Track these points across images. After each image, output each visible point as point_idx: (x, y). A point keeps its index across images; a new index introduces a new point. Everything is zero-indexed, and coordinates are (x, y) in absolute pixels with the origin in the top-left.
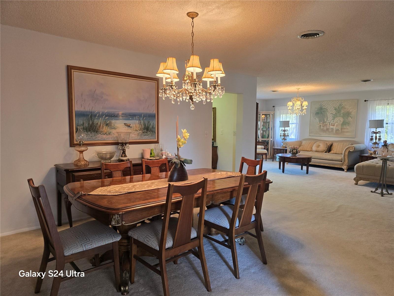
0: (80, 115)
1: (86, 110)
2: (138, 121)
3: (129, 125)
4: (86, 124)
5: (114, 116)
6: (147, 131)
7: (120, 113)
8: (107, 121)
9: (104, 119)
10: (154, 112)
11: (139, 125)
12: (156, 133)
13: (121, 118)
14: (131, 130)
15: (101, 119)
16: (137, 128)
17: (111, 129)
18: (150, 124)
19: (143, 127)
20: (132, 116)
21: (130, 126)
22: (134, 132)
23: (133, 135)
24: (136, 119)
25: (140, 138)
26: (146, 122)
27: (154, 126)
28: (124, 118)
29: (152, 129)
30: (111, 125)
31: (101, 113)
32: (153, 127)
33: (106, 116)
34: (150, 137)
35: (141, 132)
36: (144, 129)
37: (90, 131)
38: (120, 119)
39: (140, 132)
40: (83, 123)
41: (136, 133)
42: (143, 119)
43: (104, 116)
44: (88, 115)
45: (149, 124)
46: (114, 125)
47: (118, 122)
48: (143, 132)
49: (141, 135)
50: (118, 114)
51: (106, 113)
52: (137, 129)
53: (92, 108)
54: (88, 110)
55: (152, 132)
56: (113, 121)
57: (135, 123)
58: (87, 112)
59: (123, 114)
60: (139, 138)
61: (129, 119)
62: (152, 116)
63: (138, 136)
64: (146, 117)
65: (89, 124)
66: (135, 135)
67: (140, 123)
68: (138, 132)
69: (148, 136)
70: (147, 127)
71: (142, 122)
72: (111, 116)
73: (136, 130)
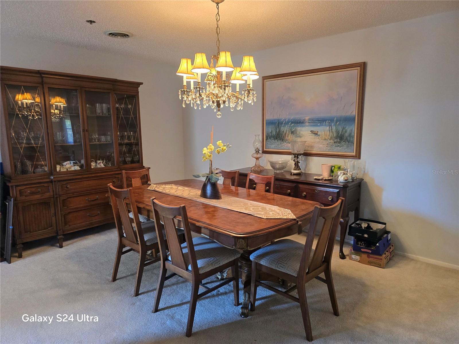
0: (270, 123)
1: (275, 118)
2: (328, 128)
3: (316, 132)
4: (274, 132)
5: (299, 122)
6: (340, 140)
7: (307, 118)
8: (292, 128)
9: (290, 126)
10: (354, 113)
11: (330, 133)
12: (354, 144)
13: (307, 124)
14: (318, 139)
15: (286, 126)
16: (327, 136)
17: (297, 137)
18: (346, 132)
19: (335, 135)
20: (321, 121)
21: (317, 134)
22: (323, 142)
23: (321, 146)
24: (325, 125)
25: (330, 149)
26: (340, 129)
27: (352, 134)
28: (311, 124)
29: (348, 138)
30: (296, 133)
31: (287, 120)
32: (350, 135)
33: (292, 123)
34: (345, 149)
35: (332, 141)
36: (336, 138)
37: (276, 139)
38: (308, 126)
39: (330, 141)
40: (272, 131)
41: (325, 142)
42: (335, 125)
43: (290, 123)
44: (275, 123)
45: (344, 130)
46: (300, 133)
47: (303, 129)
48: (335, 142)
49: (331, 146)
50: (304, 120)
51: (292, 119)
52: (327, 138)
53: (279, 116)
54: (276, 118)
55: (349, 142)
56: (299, 129)
57: (324, 130)
58: (275, 120)
59: (309, 119)
60: (328, 150)
61: (317, 126)
62: (349, 120)
63: (328, 146)
64: (340, 121)
65: (276, 131)
66: (323, 146)
67: (331, 130)
68: (327, 142)
69: (341, 148)
70: (341, 134)
71: (334, 128)
72: (297, 123)
73: (325, 139)
